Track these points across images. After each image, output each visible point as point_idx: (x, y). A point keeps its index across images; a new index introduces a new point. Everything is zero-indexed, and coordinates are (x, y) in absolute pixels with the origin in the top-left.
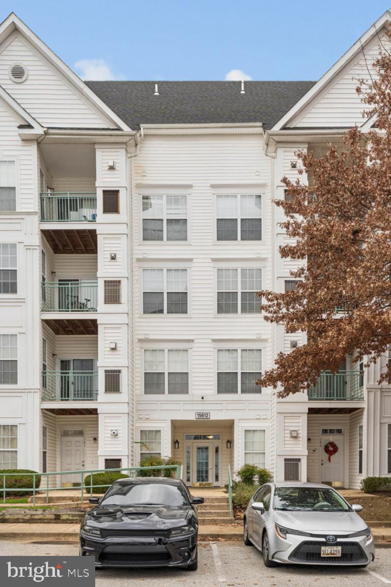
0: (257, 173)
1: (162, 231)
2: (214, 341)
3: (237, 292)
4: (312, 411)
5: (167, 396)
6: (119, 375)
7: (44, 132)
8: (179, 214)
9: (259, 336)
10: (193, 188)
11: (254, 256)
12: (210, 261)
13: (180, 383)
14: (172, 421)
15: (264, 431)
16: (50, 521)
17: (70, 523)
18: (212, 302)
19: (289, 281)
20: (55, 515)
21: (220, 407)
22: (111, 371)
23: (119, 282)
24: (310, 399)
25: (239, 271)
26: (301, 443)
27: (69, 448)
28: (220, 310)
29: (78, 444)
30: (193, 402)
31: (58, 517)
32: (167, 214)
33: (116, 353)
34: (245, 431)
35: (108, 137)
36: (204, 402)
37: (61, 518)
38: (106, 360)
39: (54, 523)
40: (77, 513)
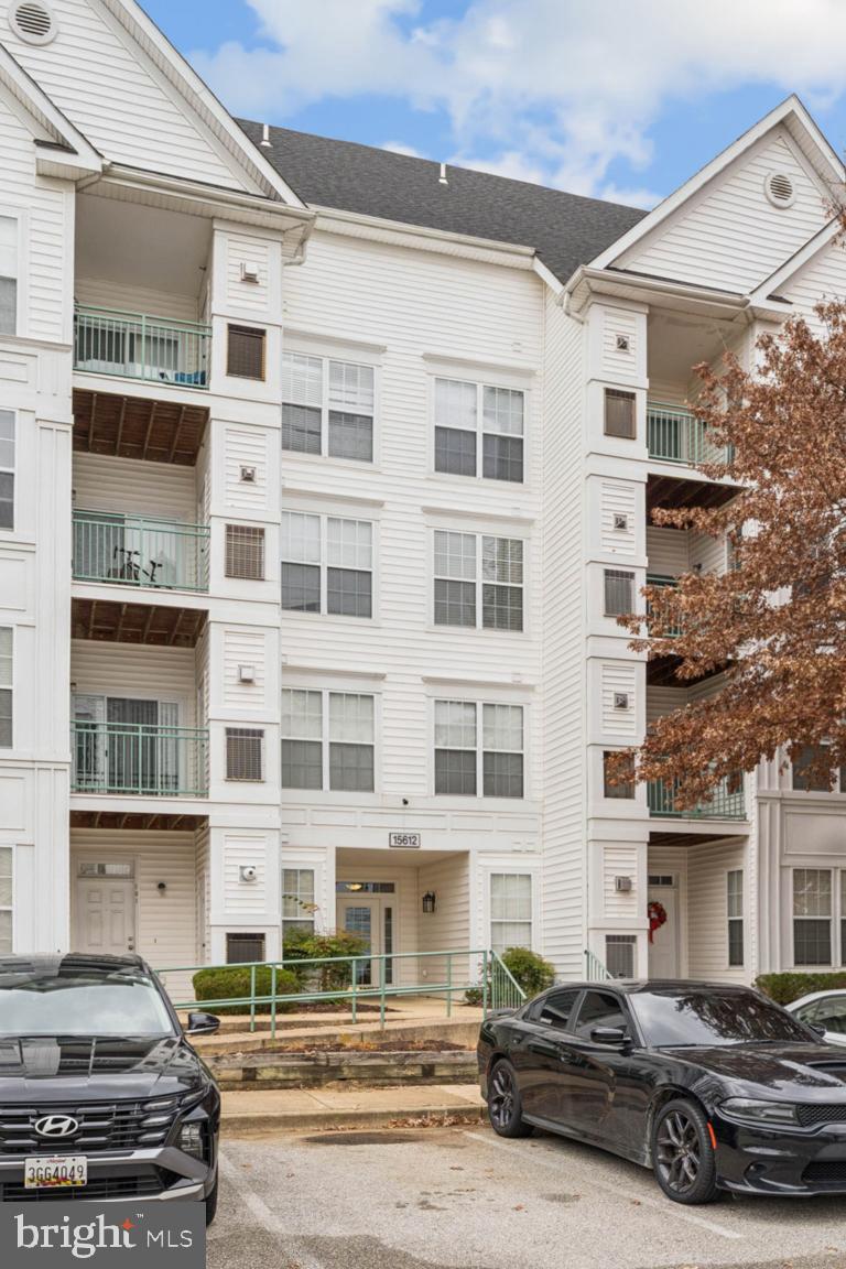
0: (518, 348)
1: (319, 434)
2: (428, 681)
3: (474, 584)
4: (657, 839)
5: (327, 795)
6: (259, 741)
7: (103, 166)
8: (354, 403)
9: (517, 679)
10: (387, 354)
11: (508, 513)
12: (420, 512)
13: (355, 768)
14: (339, 850)
15: (529, 876)
16: (232, 1084)
17: (280, 1088)
18: (425, 601)
19: (612, 571)
20: (245, 1070)
21: (438, 822)
22: (242, 732)
23: (262, 532)
24: (652, 815)
25: (479, 539)
26: (635, 903)
27: (94, 906)
28: (442, 616)
29: (117, 897)
30: (383, 810)
31: (251, 1075)
32: (331, 400)
33: (252, 690)
34: (493, 875)
35: (249, 210)
36: (406, 812)
37: (258, 1077)
38: (228, 706)
39: (243, 1089)
40: (295, 1063)
